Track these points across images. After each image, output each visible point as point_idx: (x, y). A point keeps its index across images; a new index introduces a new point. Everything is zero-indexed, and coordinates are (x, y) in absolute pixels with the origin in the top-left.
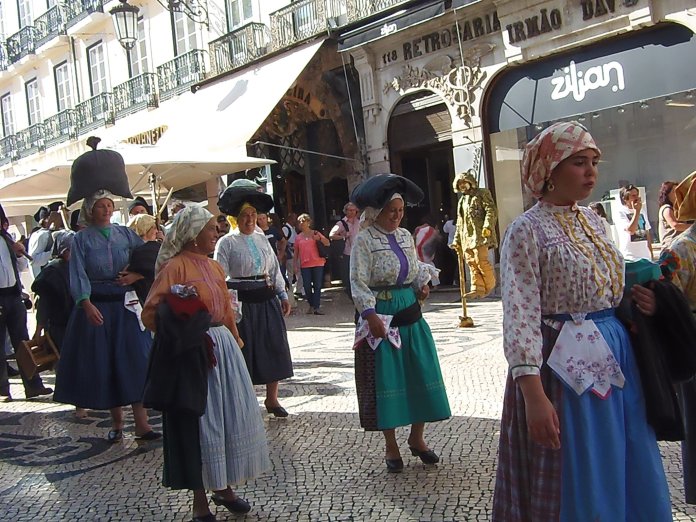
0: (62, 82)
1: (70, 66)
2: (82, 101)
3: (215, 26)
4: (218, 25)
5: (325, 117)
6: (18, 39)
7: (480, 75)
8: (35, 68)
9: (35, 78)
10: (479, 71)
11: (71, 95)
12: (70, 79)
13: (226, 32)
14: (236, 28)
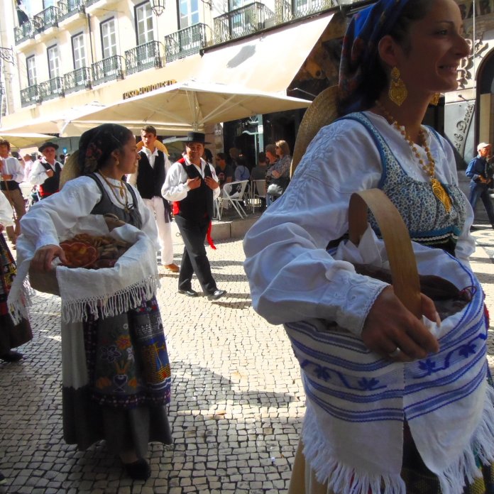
0: (78, 48)
1: (86, 36)
2: (95, 62)
3: (217, 7)
4: (219, 6)
5: (320, 77)
6: (42, 16)
7: (481, 47)
8: (55, 38)
9: (56, 45)
10: (481, 43)
11: (86, 57)
12: (85, 46)
13: (227, 11)
14: (235, 8)
